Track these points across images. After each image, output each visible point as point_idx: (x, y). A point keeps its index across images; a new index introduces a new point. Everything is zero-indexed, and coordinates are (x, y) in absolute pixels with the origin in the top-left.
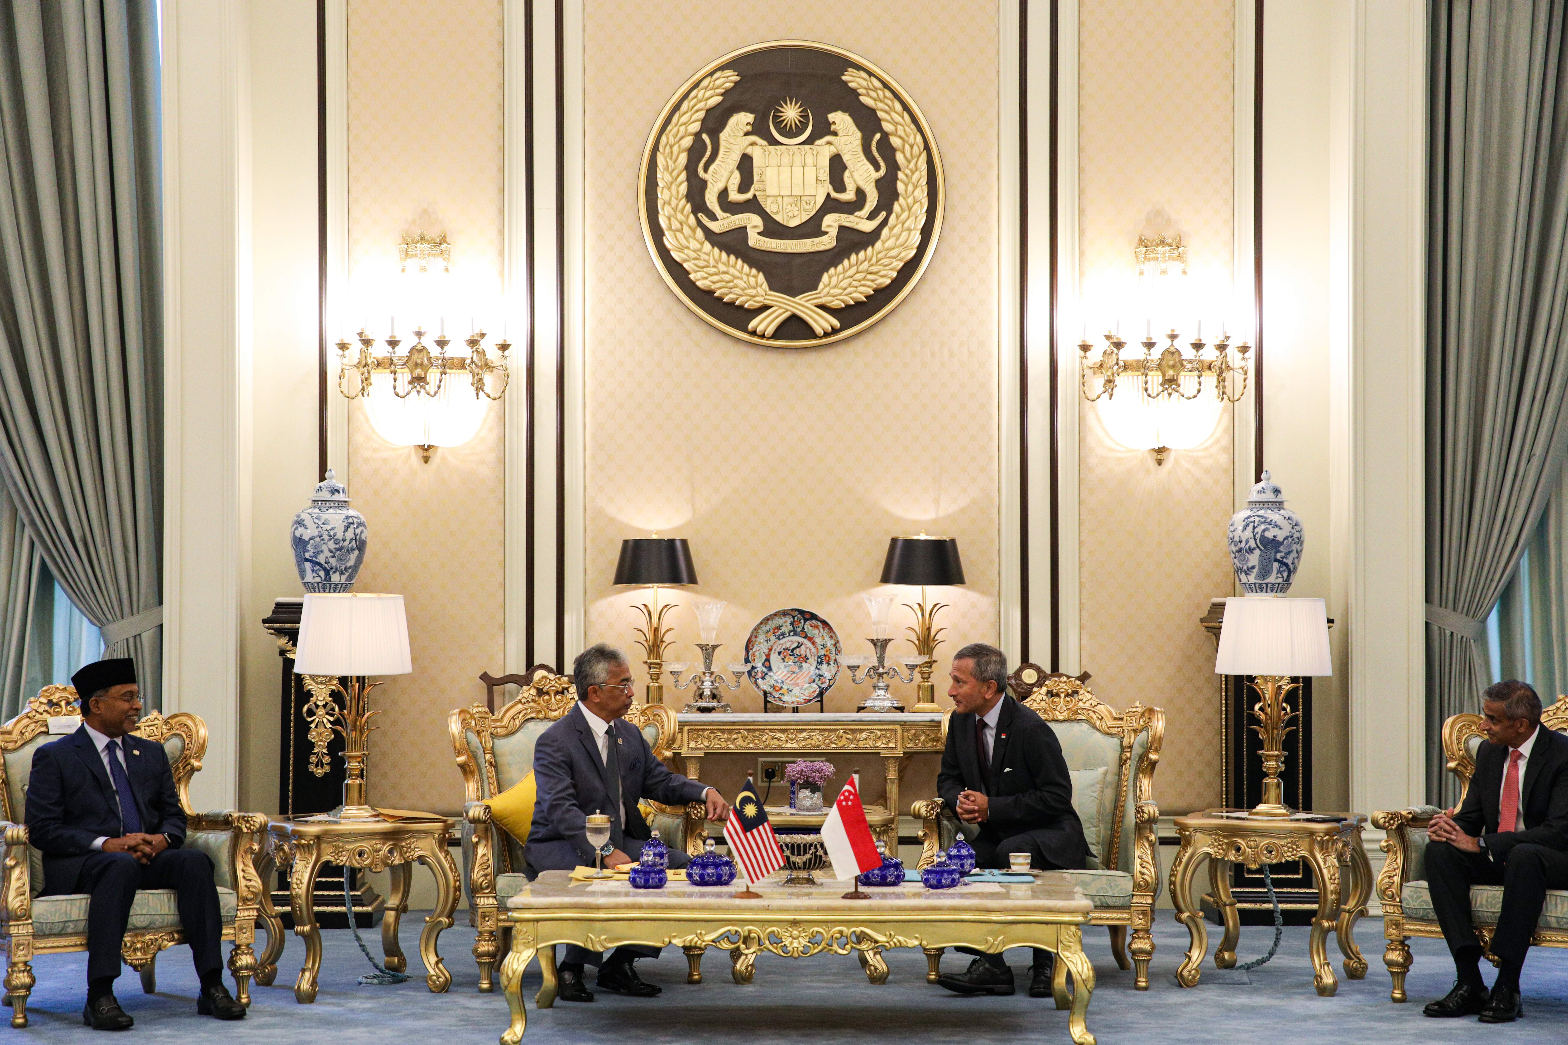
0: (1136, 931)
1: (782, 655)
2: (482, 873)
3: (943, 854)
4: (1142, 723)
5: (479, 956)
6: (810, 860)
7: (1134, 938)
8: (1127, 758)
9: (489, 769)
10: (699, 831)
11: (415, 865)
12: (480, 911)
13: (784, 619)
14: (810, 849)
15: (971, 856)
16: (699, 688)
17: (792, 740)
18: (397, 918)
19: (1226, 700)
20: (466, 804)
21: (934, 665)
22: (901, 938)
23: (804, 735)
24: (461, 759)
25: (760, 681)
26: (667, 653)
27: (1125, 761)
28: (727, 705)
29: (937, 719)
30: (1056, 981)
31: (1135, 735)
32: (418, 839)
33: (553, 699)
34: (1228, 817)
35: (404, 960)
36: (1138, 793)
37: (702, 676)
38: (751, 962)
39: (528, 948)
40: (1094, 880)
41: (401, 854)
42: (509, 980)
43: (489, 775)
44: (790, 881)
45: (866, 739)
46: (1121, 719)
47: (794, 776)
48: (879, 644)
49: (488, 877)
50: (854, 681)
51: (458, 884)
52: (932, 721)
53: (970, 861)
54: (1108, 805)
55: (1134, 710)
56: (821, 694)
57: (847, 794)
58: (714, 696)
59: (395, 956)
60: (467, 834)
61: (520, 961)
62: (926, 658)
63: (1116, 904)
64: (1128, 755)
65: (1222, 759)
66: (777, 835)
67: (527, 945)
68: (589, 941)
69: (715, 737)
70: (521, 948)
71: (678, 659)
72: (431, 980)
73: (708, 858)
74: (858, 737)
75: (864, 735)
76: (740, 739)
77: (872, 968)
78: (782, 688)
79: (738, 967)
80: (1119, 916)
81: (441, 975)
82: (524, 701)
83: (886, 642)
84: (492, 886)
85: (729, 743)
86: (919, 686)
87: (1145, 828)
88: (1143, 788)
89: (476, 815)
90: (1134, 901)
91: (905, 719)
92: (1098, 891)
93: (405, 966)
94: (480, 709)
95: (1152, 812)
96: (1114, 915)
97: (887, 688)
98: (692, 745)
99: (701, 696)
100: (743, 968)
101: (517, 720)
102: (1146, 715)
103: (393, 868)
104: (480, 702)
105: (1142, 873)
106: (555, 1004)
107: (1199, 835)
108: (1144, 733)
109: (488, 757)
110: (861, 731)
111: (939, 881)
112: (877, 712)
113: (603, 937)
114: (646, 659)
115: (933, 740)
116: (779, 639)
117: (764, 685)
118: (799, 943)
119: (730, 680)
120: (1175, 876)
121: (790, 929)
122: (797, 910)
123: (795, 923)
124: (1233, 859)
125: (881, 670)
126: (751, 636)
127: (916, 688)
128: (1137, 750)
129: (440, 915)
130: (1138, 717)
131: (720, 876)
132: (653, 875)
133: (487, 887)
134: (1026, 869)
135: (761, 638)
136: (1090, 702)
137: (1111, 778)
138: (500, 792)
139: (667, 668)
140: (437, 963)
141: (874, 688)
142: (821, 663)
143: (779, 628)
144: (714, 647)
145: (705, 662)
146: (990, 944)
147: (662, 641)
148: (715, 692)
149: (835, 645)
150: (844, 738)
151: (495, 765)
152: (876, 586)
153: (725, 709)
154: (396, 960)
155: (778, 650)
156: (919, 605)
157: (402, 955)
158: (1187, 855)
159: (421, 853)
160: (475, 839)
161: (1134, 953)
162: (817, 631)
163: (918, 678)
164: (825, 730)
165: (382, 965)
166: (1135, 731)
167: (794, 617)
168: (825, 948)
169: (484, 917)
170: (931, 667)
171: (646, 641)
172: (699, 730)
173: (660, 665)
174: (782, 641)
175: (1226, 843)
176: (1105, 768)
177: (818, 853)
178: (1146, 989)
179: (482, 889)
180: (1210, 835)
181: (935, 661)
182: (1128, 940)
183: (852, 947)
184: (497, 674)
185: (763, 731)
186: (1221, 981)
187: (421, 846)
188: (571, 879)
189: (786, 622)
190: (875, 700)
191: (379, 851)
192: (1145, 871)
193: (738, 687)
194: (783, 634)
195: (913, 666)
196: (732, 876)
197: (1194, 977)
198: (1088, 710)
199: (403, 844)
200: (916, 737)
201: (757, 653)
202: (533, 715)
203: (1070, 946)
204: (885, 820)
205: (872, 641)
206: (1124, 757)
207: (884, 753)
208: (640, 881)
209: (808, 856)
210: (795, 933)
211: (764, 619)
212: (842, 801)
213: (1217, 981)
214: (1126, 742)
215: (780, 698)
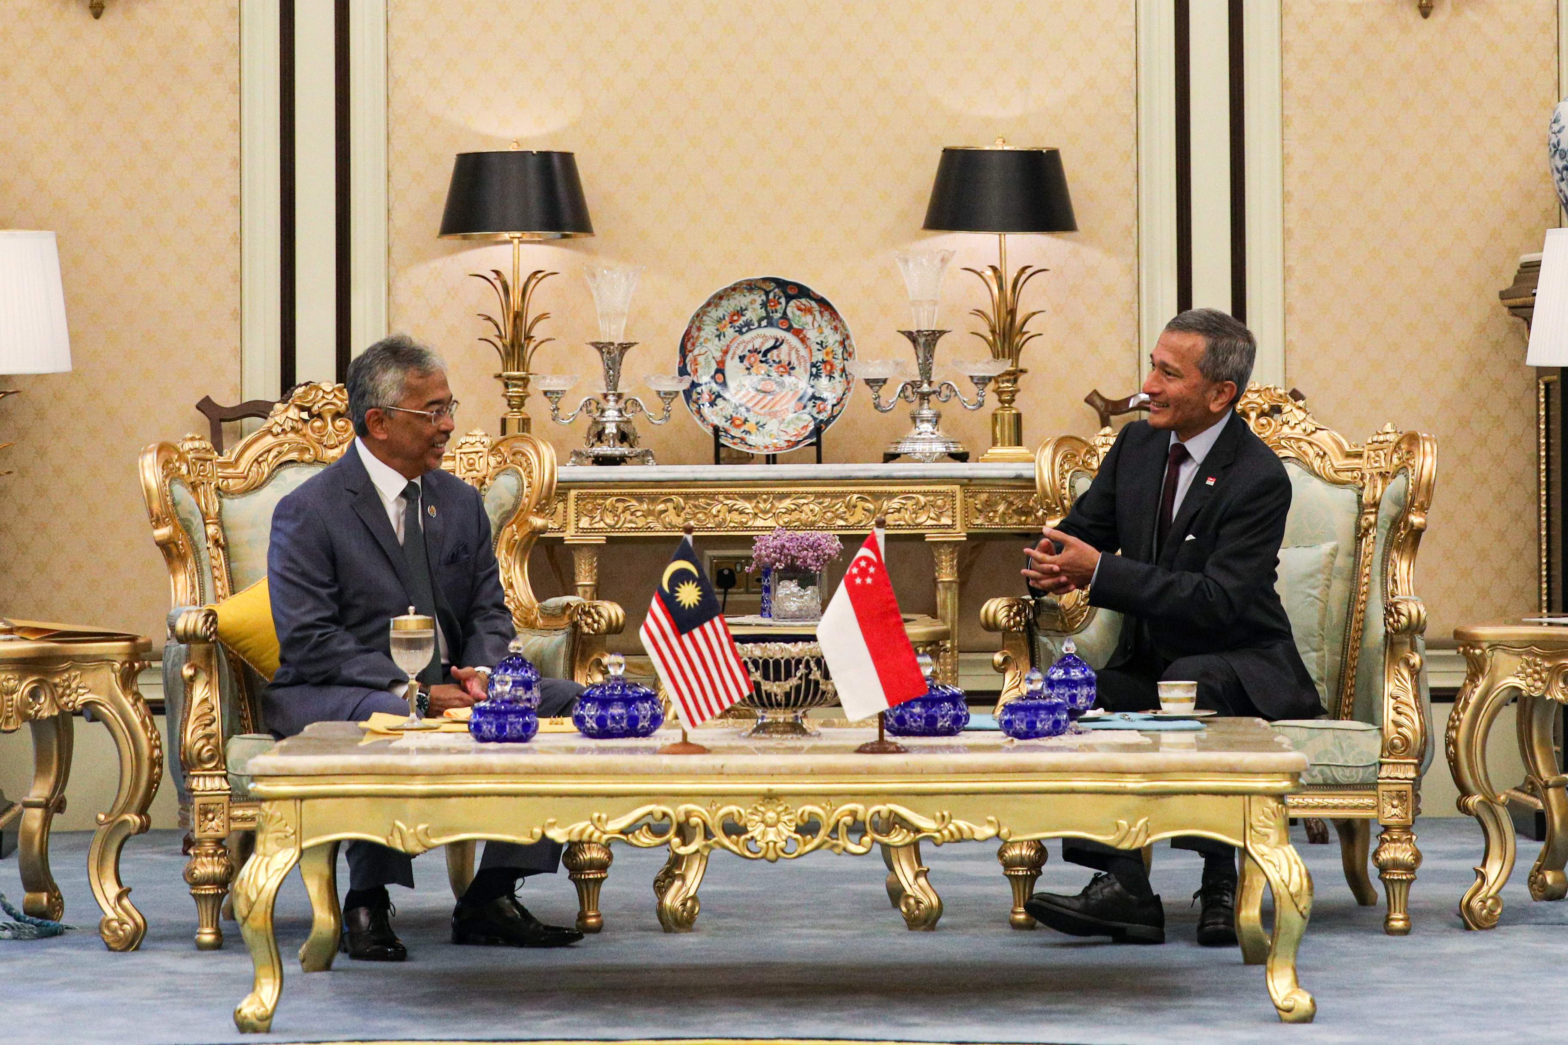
0: (1387, 828)
1: (746, 362)
2: (200, 732)
3: (1037, 676)
4: (1395, 461)
5: (196, 883)
6: (798, 688)
7: (1383, 841)
8: (1370, 525)
9: (214, 551)
10: (595, 656)
11: (79, 723)
12: (198, 801)
13: (750, 297)
14: (797, 668)
15: (1088, 682)
16: (596, 422)
17: (765, 512)
18: (47, 821)
19: (1547, 437)
20: (173, 612)
21: (1022, 379)
22: (963, 824)
23: (787, 503)
24: (163, 532)
25: (706, 410)
26: (538, 360)
27: (1367, 530)
28: (647, 453)
29: (1027, 473)
30: (1243, 914)
31: (1385, 483)
32: (84, 671)
33: (330, 428)
34: (1550, 624)
35: (60, 897)
36: (1390, 586)
37: (602, 401)
38: (691, 893)
39: (284, 847)
40: (1310, 738)
41: (53, 699)
42: (251, 906)
43: (214, 563)
44: (763, 728)
45: (899, 511)
46: (1359, 455)
47: (768, 556)
48: (922, 340)
49: (212, 741)
50: (877, 407)
51: (156, 752)
52: (1018, 478)
53: (1085, 691)
54: (1337, 611)
55: (1381, 438)
56: (818, 431)
57: (863, 564)
58: (623, 437)
59: (42, 890)
60: (174, 665)
61: (271, 871)
62: (1007, 365)
63: (1352, 781)
64: (1372, 518)
65: (1540, 545)
66: (737, 644)
67: (282, 842)
68: (397, 835)
69: (626, 509)
70: (271, 846)
71: (557, 370)
72: (108, 927)
73: (613, 688)
74: (885, 507)
75: (895, 503)
76: (672, 511)
77: (912, 901)
78: (746, 420)
79: (668, 901)
80: (1356, 801)
81: (126, 918)
82: (276, 429)
83: (934, 336)
84: (220, 756)
85: (650, 519)
86: (995, 416)
87: (1403, 643)
88: (1397, 578)
89: (190, 627)
90: (1383, 774)
91: (969, 473)
92: (1317, 757)
93: (62, 908)
94: (197, 444)
95: (1414, 613)
96: (1347, 801)
97: (937, 419)
98: (584, 523)
99: (600, 436)
100: (678, 904)
101: (264, 465)
102: (1404, 446)
103: (37, 724)
104: (197, 432)
105: (1397, 725)
106: (335, 965)
107: (1500, 657)
108: (1401, 478)
109: (211, 530)
110: (891, 496)
111: (1032, 725)
112: (919, 461)
113: (421, 827)
114: (498, 368)
115: (1020, 512)
116: (740, 332)
117: (714, 416)
118: (779, 833)
119: (651, 407)
120: (1456, 729)
121: (762, 809)
122: (773, 773)
123: (770, 797)
124: (1560, 697)
125: (925, 388)
126: (690, 327)
127: (989, 420)
128: (1388, 509)
129: (123, 811)
130: (1389, 451)
131: (633, 720)
132: (512, 718)
133: (211, 758)
134: (1188, 708)
135: (709, 330)
136: (1303, 425)
137: (1343, 562)
138: (233, 592)
139: (537, 386)
140: (119, 898)
141: (914, 419)
142: (817, 376)
143: (740, 312)
144: (624, 347)
145: (607, 376)
146: (1122, 833)
147: (529, 338)
148: (624, 427)
149: (842, 343)
150: (859, 510)
151: (223, 545)
152: (918, 237)
153: (643, 458)
154: (44, 897)
155: (739, 353)
156: (994, 269)
157: (55, 888)
158: (1478, 691)
159: (90, 697)
160: (187, 672)
161: (1383, 868)
162: (809, 318)
163: (992, 401)
164: (824, 495)
165: (19, 909)
166: (1383, 475)
167: (767, 293)
168: (825, 842)
169: (205, 812)
170: (1015, 381)
171: (500, 337)
172: (596, 497)
173: (525, 381)
174: (747, 337)
175: (1548, 669)
176: (1332, 544)
177: (811, 677)
178: (1405, 932)
179: (201, 761)
180: (1519, 655)
181: (1023, 371)
182: (1373, 845)
183: (874, 841)
184: (226, 400)
185: (712, 496)
186: (1541, 920)
187: (90, 684)
188: (364, 731)
189: (753, 302)
190: (914, 441)
191: (13, 692)
192: (1402, 719)
193: (667, 418)
194: (748, 324)
195: (984, 378)
196: (656, 720)
197: (1491, 912)
198: (1299, 440)
199: (57, 680)
200: (989, 505)
201: (701, 359)
202: (294, 456)
203: (1267, 835)
204: (934, 633)
205: (909, 335)
206: (1364, 524)
207: (932, 536)
208: (489, 729)
209: (794, 681)
210: (771, 815)
211: (715, 297)
212: (855, 576)
213: (1533, 920)
214: (1367, 497)
215: (742, 439)
